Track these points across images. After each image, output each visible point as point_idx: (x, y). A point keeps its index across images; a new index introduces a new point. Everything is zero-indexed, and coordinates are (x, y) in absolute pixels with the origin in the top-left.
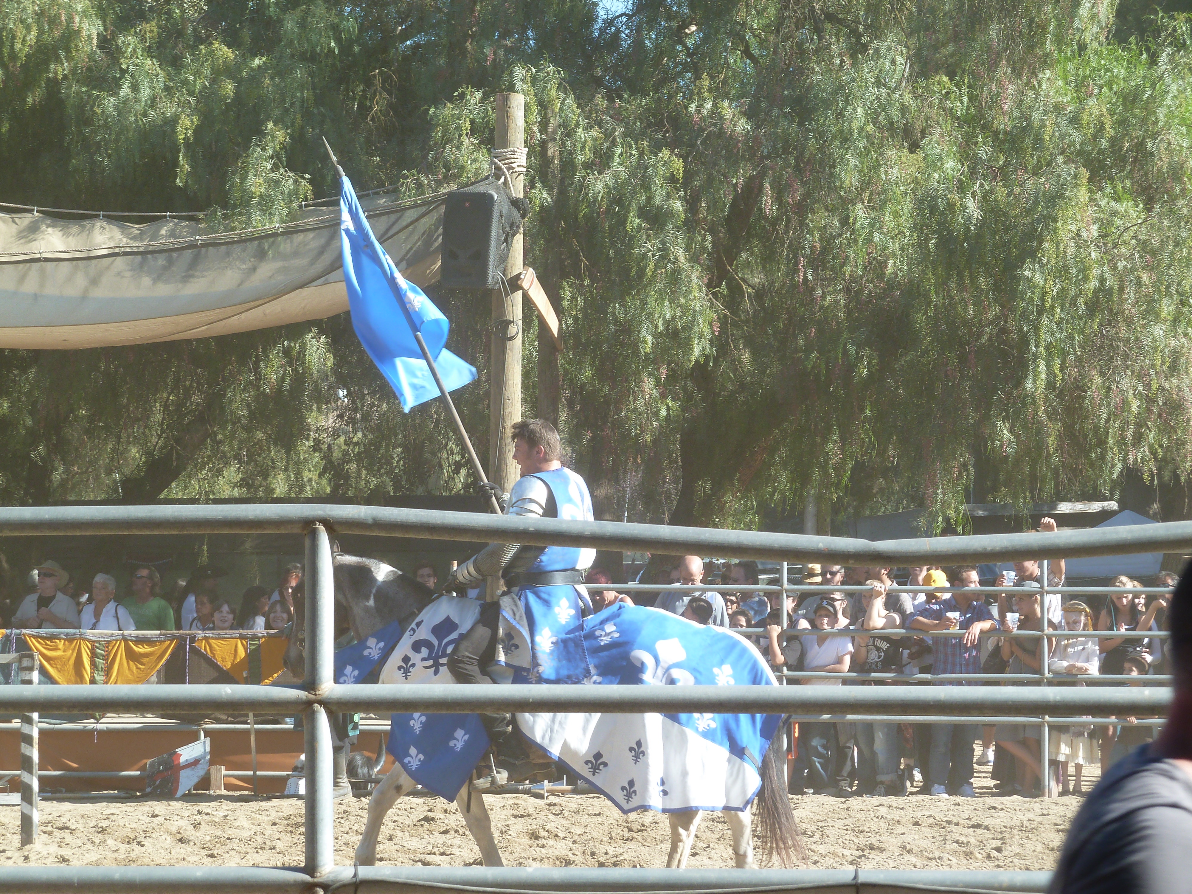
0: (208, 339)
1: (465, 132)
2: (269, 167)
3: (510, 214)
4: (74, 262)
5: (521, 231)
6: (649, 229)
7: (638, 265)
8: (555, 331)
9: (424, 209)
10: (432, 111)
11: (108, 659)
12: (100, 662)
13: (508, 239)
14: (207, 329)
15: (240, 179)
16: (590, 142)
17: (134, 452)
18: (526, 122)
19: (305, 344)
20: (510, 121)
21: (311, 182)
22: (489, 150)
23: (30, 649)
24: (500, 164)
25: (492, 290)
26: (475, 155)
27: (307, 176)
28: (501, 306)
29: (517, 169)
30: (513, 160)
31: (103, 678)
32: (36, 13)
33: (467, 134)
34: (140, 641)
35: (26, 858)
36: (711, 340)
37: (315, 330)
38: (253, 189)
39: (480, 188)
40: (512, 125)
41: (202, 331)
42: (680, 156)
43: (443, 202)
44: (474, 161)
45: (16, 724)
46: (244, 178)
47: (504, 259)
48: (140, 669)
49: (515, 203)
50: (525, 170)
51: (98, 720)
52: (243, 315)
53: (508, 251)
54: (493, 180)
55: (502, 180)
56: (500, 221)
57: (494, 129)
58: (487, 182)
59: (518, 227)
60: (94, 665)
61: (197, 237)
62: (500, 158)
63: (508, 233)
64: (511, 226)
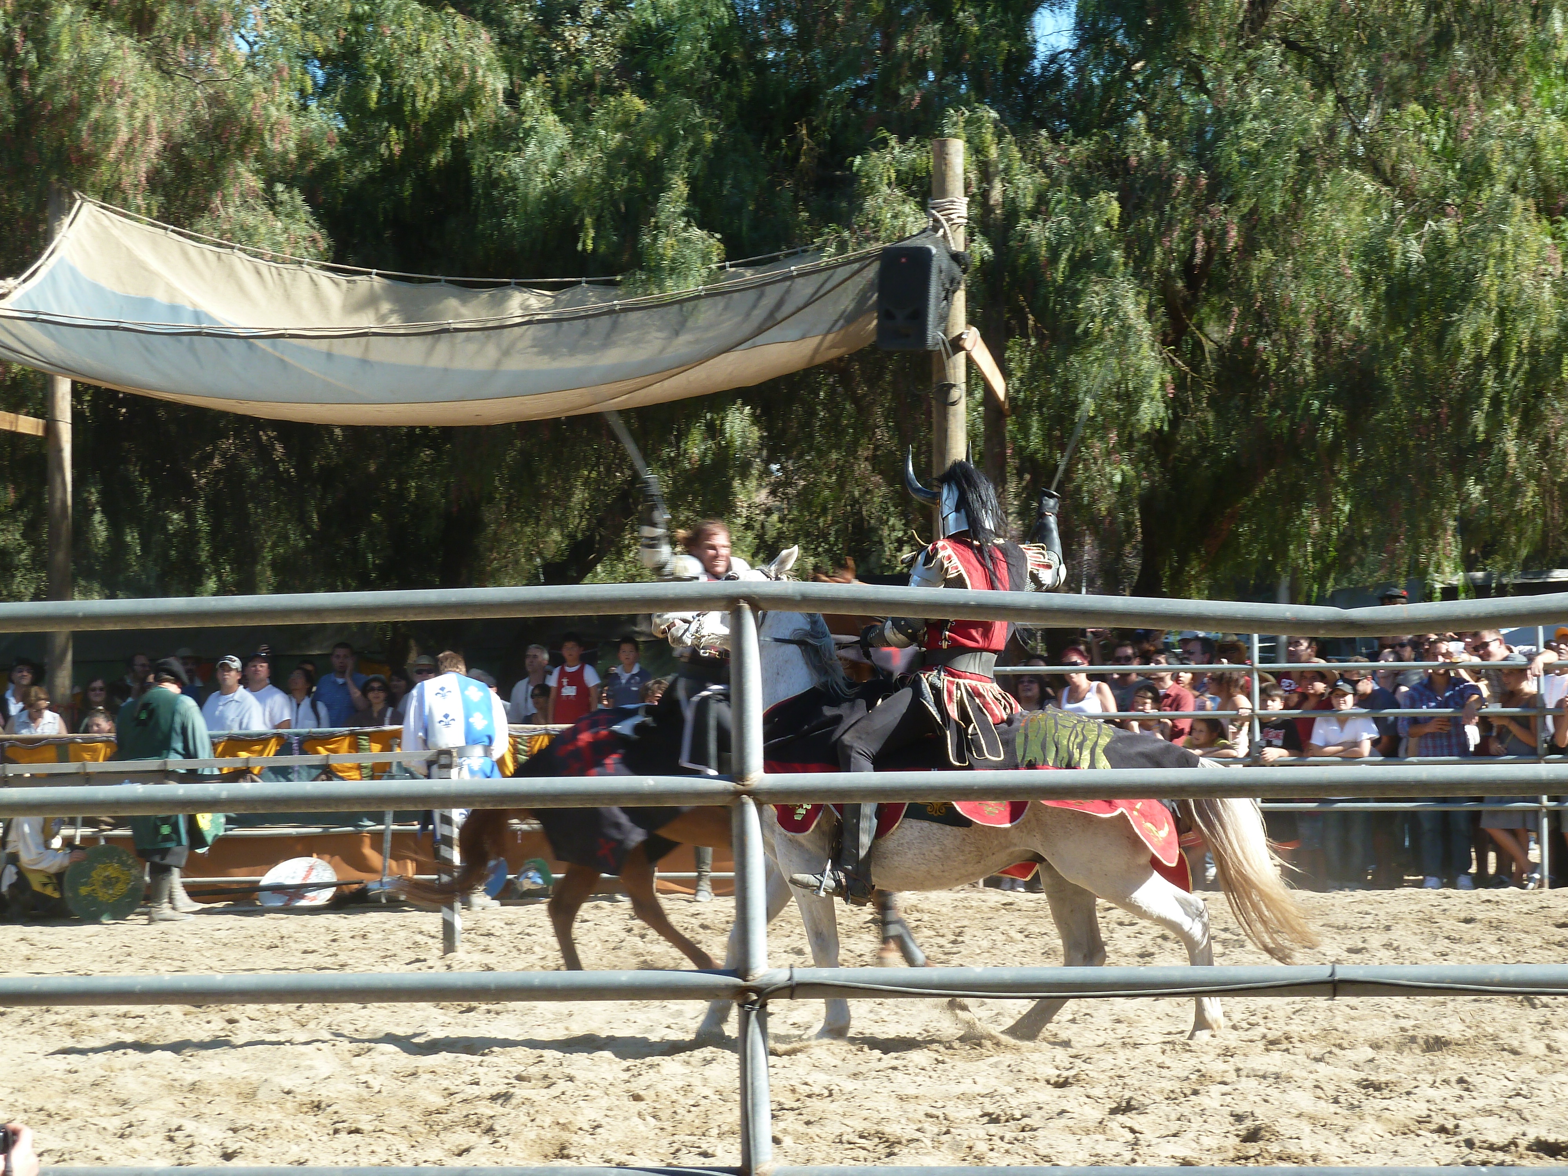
2: (682, 225)
3: (950, 270)
5: (963, 287)
8: (1001, 395)
9: (856, 266)
10: (857, 161)
12: (522, 758)
13: (948, 295)
15: (651, 240)
16: (1032, 189)
17: (556, 535)
19: (728, 417)
20: (948, 169)
21: (722, 241)
24: (938, 215)
25: (931, 352)
27: (718, 235)
28: (943, 368)
29: (956, 221)
30: (952, 211)
32: (438, 69)
35: (449, 967)
36: (1165, 404)
37: (739, 401)
38: (664, 250)
39: (918, 242)
40: (950, 173)
42: (1118, 199)
43: (878, 257)
46: (655, 239)
47: (944, 318)
49: (956, 257)
50: (965, 221)
51: (521, 820)
53: (949, 309)
54: (930, 233)
55: (941, 232)
56: (939, 278)
57: (932, 177)
58: (924, 235)
59: (959, 283)
60: (516, 762)
61: (616, 302)
62: (938, 209)
63: (948, 290)
64: (952, 281)
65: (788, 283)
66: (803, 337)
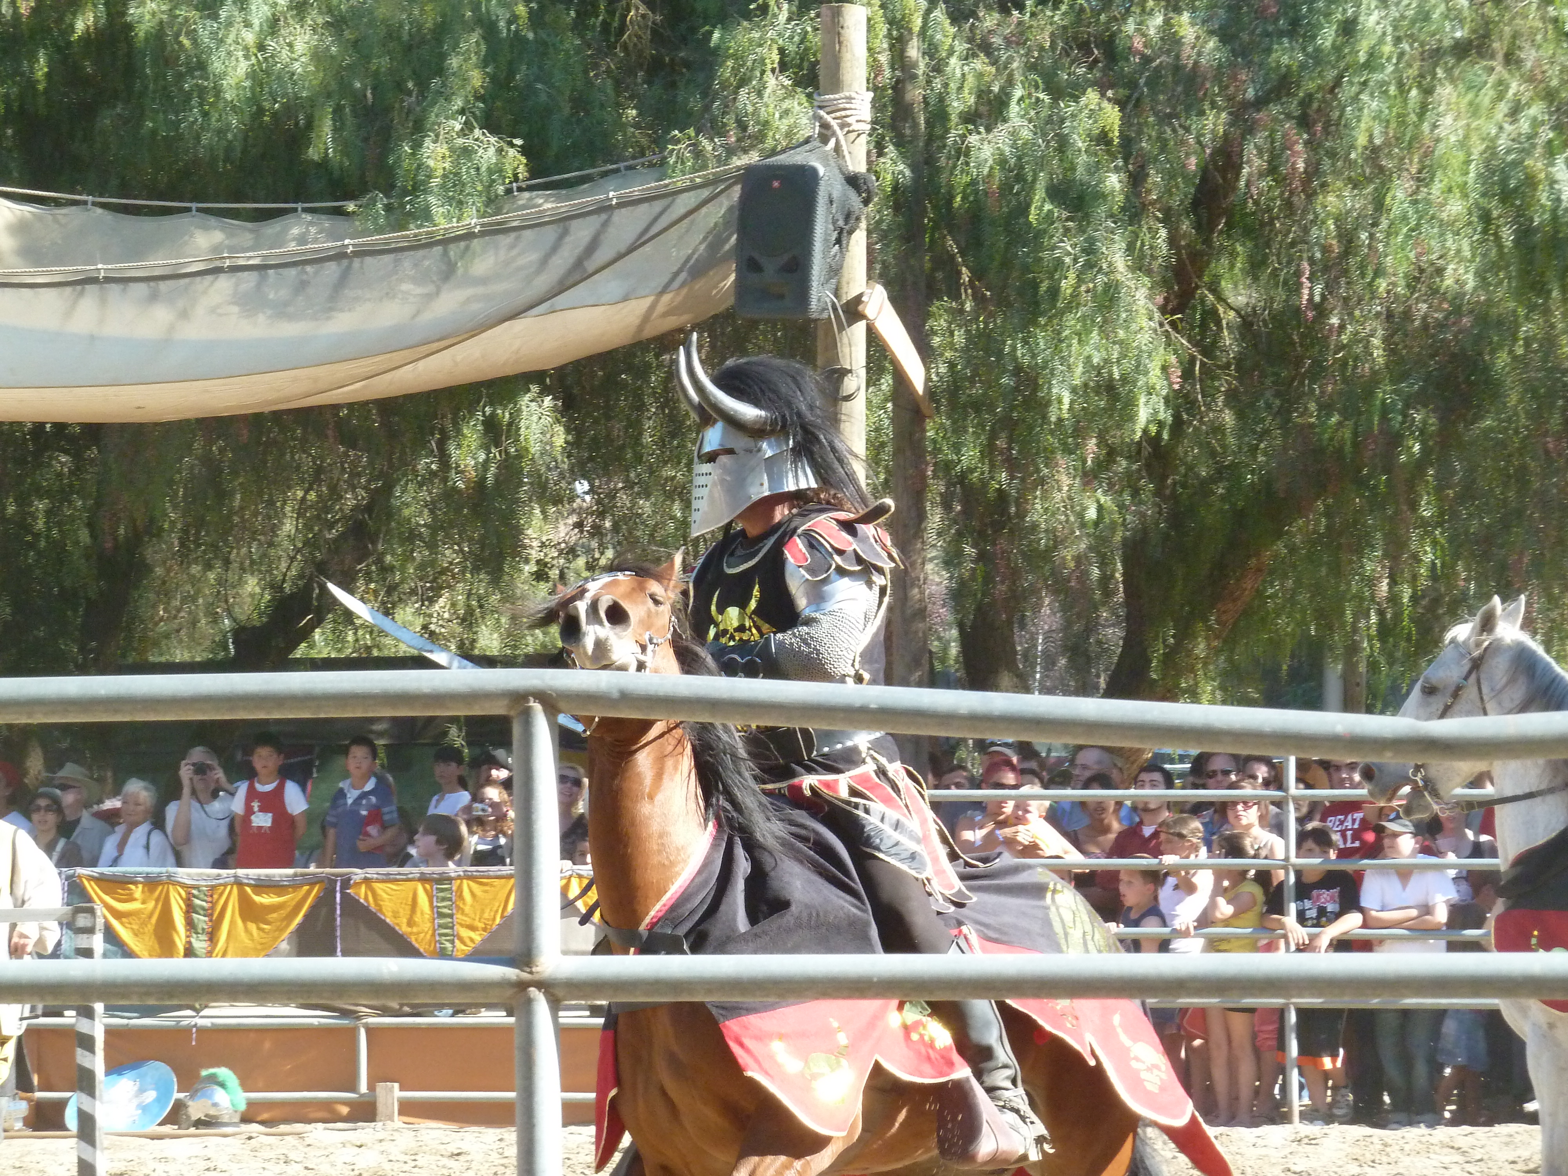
0: (367, 403)
1: (769, 66)
2: (458, 127)
3: (845, 199)
4: (152, 284)
5: (863, 225)
6: (1067, 219)
7: (1051, 278)
8: (919, 386)
9: (705, 193)
10: (716, 35)
11: (211, 915)
12: (200, 920)
13: (841, 239)
14: (364, 387)
15: (412, 148)
16: (971, 80)
17: (252, 585)
18: (869, 49)
19: (519, 410)
20: (844, 49)
21: (524, 151)
22: (809, 96)
23: (90, 900)
24: (828, 118)
25: (816, 320)
26: (786, 105)
27: (518, 142)
28: (833, 346)
29: (856, 126)
30: (848, 112)
31: (205, 945)
33: (773, 70)
34: (262, 886)
36: (1167, 400)
37: (535, 388)
38: (431, 163)
39: (797, 158)
41: (356, 391)
42: (1116, 101)
43: (738, 180)
44: (786, 113)
45: (69, 1018)
46: (417, 145)
47: (835, 271)
48: (262, 930)
49: (853, 181)
50: (869, 127)
51: (198, 1011)
52: (421, 364)
53: (843, 257)
54: (817, 143)
55: (832, 143)
56: (829, 211)
57: (817, 62)
58: (807, 147)
59: (858, 219)
60: (190, 925)
61: (347, 242)
62: (829, 109)
63: (842, 229)
64: (847, 217)
65: (604, 216)
66: (625, 299)
